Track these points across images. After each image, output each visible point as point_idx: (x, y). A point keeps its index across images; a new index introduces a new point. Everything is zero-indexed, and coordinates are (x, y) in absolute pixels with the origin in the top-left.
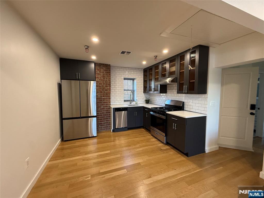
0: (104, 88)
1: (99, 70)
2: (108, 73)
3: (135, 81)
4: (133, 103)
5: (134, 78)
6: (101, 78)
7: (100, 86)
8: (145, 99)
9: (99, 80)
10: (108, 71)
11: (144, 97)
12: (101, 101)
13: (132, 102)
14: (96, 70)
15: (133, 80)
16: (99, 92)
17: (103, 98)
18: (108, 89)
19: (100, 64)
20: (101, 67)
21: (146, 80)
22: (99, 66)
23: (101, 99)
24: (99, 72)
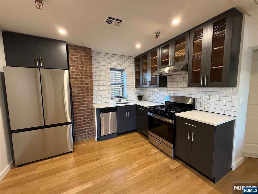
0: (83, 81)
1: (74, 55)
2: (88, 59)
3: (125, 72)
4: (123, 101)
5: (124, 68)
6: (78, 67)
7: (77, 78)
8: (137, 95)
9: (76, 69)
10: (88, 58)
11: (136, 93)
12: (80, 99)
13: (122, 99)
14: (69, 54)
15: (122, 71)
16: (76, 87)
17: (82, 96)
18: (88, 82)
19: (75, 46)
20: (78, 50)
21: (139, 71)
22: (75, 49)
23: (80, 96)
24: (75, 58)
